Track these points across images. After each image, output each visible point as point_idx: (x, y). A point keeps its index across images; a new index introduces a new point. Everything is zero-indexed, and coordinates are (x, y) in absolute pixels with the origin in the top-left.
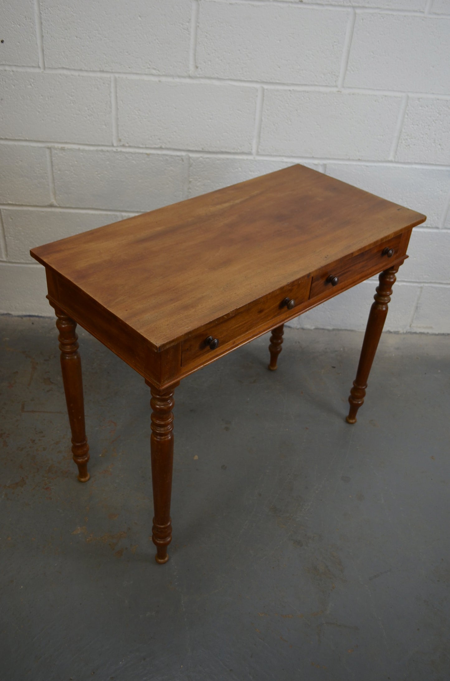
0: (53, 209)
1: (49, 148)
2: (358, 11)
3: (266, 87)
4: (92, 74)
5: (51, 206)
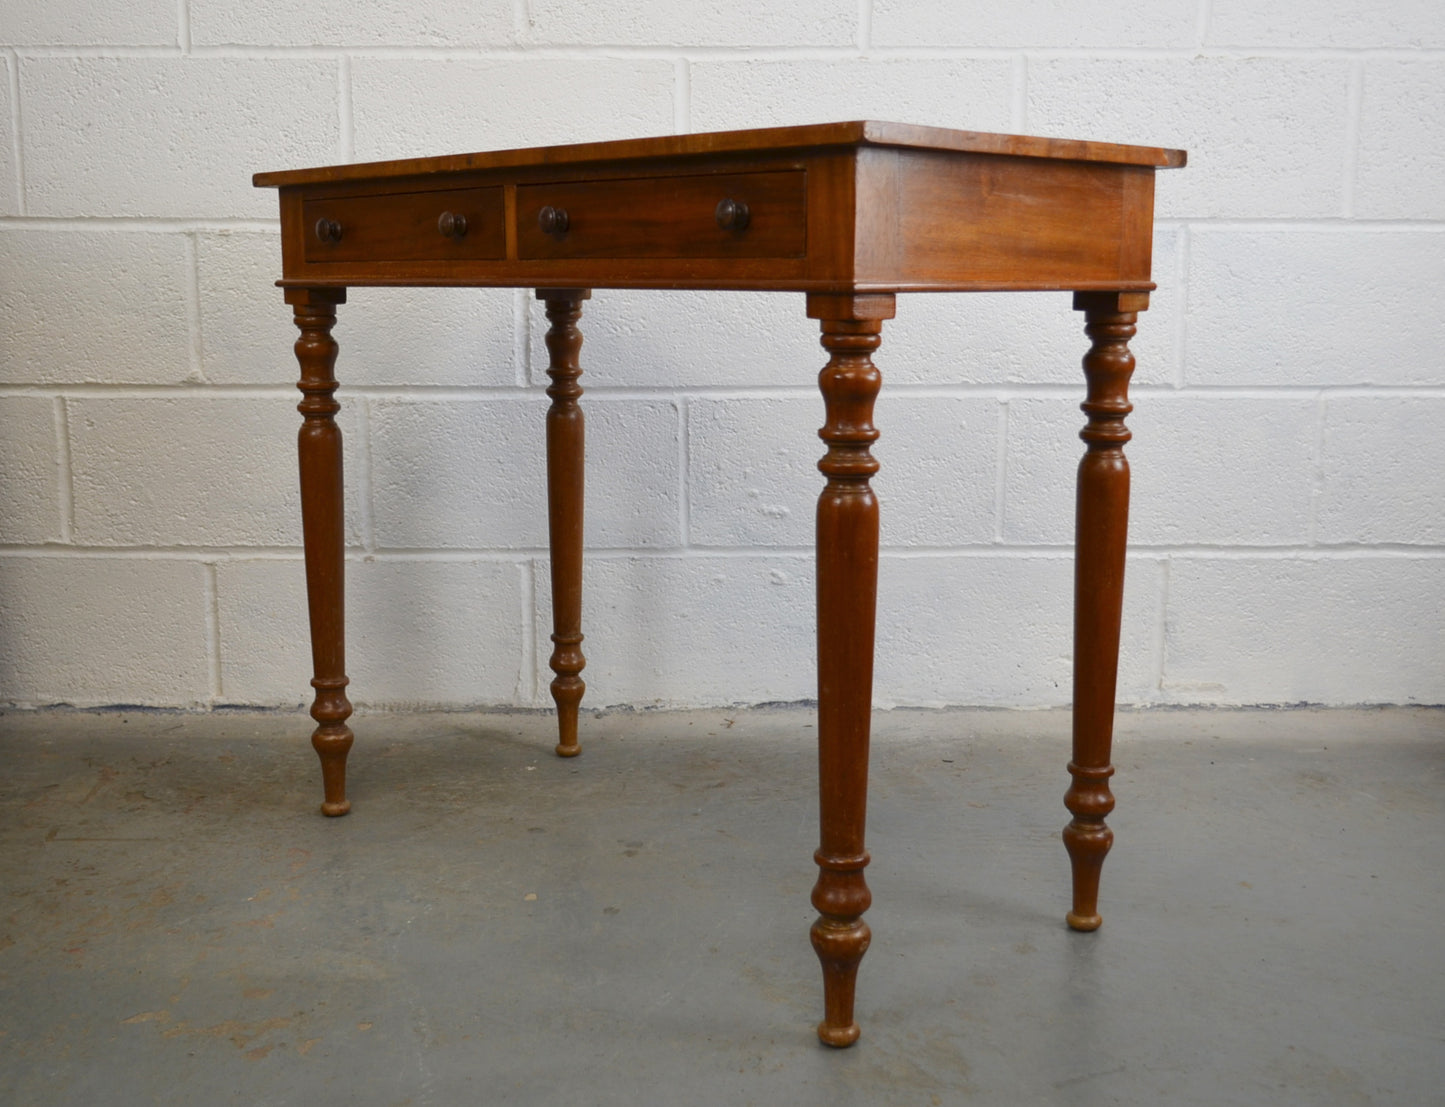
0: (195, 393)
1: (191, 234)
3: (692, 58)
4: (294, 55)
5: (192, 384)
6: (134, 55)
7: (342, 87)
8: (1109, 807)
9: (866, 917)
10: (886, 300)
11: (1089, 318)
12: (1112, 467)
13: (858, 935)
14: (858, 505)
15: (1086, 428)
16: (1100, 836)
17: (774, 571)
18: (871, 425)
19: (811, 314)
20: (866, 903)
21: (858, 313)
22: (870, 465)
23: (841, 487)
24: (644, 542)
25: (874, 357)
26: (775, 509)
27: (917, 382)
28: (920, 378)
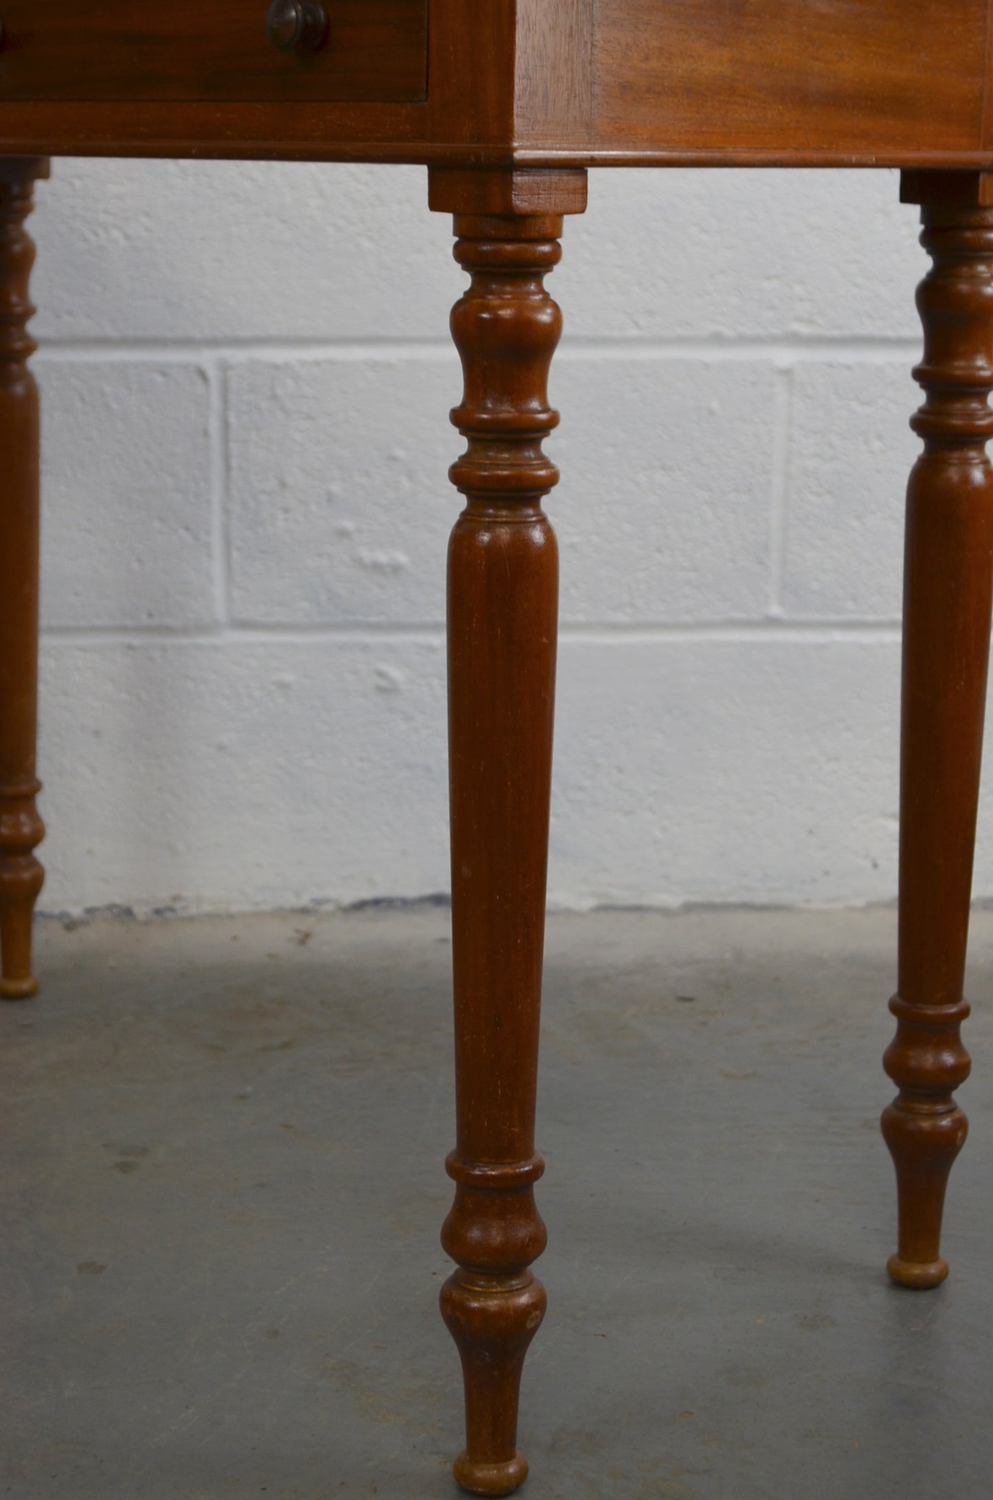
8: (960, 1072)
9: (536, 1268)
10: (570, 180)
11: (925, 219)
12: (966, 479)
13: (524, 1300)
14: (521, 544)
15: (922, 411)
16: (945, 1122)
17: (384, 667)
18: (543, 400)
19: (436, 204)
20: (537, 1244)
21: (521, 202)
22: (542, 473)
23: (491, 511)
24: (150, 615)
25: (550, 282)
26: (382, 557)
27: (633, 332)
28: (637, 325)
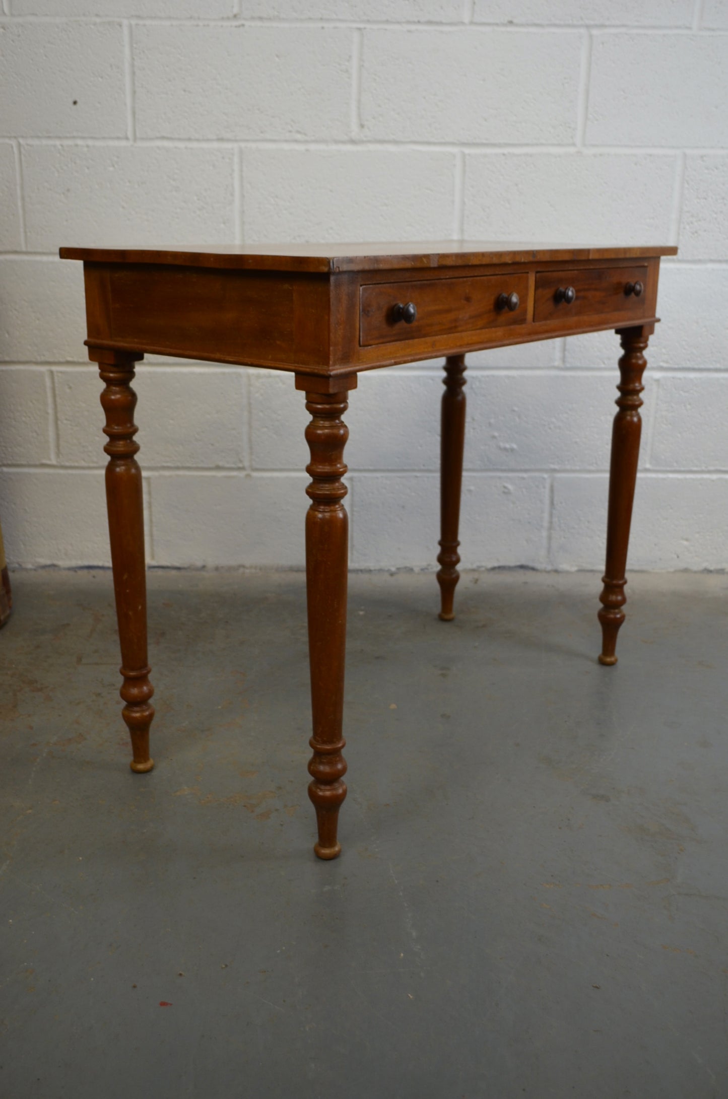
2: (595, 32)
3: (467, 151)
4: (205, 145)
6: (99, 143)
7: (236, 167)
17: (506, 485)
24: (424, 465)
26: (508, 446)
27: (603, 366)
28: (604, 363)
